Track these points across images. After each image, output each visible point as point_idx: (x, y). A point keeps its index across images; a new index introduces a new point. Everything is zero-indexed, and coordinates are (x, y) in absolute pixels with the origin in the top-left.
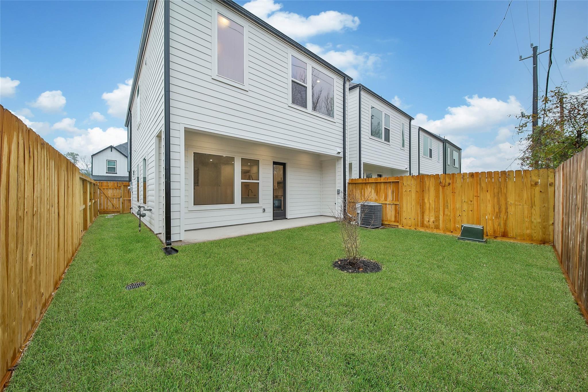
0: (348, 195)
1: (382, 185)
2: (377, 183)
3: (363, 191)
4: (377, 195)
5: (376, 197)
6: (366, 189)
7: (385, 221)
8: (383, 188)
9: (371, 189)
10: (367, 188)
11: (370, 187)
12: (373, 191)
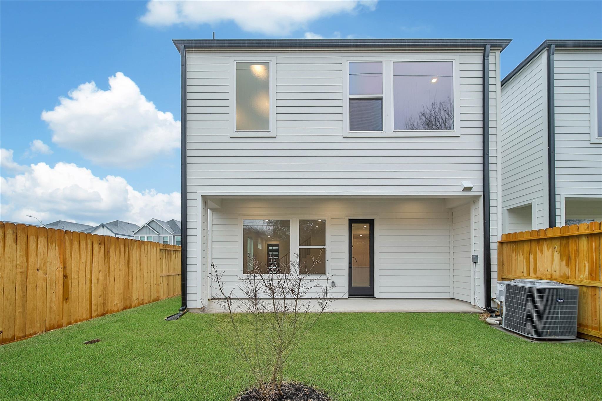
0: (499, 265)
1: (584, 244)
2: (568, 237)
3: (532, 256)
4: (568, 265)
5: (566, 270)
6: (538, 251)
7: (593, 328)
8: (585, 248)
9: (553, 253)
10: (542, 251)
11: (548, 249)
12: (557, 256)
